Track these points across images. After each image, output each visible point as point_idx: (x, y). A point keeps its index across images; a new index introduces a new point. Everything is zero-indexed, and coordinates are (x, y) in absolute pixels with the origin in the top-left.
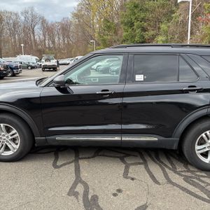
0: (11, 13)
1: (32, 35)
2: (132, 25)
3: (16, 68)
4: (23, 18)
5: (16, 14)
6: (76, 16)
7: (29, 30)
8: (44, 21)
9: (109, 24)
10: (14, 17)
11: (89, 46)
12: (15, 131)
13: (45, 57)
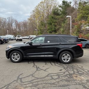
0: (3, 18)
1: (11, 27)
2: (51, 24)
3: (7, 40)
4: (8, 20)
5: (5, 19)
6: (29, 19)
7: (10, 25)
8: (16, 21)
9: (42, 23)
10: (4, 20)
11: (35, 31)
12: (19, 55)
13: (17, 36)
